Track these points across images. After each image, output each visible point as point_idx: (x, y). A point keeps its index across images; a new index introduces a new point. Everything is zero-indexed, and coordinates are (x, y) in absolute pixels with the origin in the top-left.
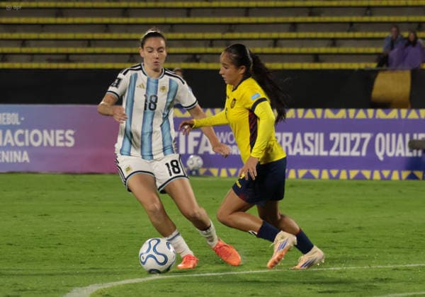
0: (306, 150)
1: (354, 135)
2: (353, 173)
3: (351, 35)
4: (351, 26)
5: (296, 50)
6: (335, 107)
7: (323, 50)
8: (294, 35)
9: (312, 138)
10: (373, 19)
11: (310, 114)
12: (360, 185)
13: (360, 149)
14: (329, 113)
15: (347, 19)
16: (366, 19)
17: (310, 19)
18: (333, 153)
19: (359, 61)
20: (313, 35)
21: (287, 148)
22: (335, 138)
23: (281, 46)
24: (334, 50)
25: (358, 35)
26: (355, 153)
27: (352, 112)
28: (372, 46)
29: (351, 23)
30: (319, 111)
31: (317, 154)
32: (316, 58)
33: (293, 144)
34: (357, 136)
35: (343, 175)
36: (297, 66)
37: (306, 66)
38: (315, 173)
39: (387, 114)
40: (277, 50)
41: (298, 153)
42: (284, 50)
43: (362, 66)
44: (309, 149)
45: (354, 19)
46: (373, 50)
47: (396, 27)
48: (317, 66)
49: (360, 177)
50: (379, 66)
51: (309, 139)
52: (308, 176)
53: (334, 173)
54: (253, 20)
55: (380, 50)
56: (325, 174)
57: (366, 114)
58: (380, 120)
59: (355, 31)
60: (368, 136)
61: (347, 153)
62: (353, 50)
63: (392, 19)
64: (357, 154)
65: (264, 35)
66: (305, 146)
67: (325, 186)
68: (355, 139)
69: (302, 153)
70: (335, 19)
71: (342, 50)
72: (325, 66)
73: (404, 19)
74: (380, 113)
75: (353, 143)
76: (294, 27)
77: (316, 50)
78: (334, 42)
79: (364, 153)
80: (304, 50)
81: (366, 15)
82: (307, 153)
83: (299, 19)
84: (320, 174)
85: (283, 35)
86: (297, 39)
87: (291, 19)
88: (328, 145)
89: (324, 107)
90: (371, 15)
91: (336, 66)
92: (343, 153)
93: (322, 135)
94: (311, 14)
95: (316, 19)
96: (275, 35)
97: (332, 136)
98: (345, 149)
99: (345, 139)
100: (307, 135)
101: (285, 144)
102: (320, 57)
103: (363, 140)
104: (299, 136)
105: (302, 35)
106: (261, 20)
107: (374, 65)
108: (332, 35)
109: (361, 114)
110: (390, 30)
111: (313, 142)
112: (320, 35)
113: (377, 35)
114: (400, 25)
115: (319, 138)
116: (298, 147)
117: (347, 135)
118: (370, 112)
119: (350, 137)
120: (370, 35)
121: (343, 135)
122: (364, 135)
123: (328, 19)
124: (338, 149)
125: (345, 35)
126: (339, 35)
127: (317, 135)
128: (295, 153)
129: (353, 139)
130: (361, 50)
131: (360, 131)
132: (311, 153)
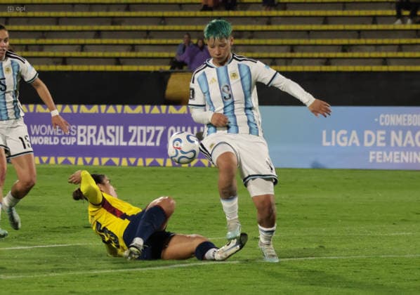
0: (108, 140)
1: (149, 128)
2: (149, 161)
3: (148, 41)
4: (148, 34)
5: (100, 54)
6: (133, 103)
7: (123, 54)
8: (98, 41)
9: (113, 131)
10: (167, 28)
11: (111, 110)
12: (154, 171)
13: (154, 140)
14: (128, 109)
15: (144, 28)
16: (161, 28)
17: (112, 28)
18: (131, 143)
19: (154, 64)
20: (115, 41)
21: (91, 139)
22: (133, 131)
23: (87, 51)
24: (133, 54)
25: (154, 41)
26: (150, 144)
27: (147, 108)
28: (166, 51)
29: (148, 31)
30: (119, 107)
31: (117, 144)
32: (118, 61)
33: (96, 136)
34: (152, 128)
35: (140, 162)
36: (101, 68)
37: (109, 68)
38: (116, 160)
39: (178, 109)
40: (84, 54)
41: (101, 144)
42: (90, 54)
43: (157, 68)
44: (111, 140)
45: (150, 28)
46: (166, 55)
47: (188, 34)
48: (118, 68)
49: (154, 164)
50: (171, 68)
51: (111, 131)
52: (110, 163)
53: (132, 160)
54: (63, 28)
55: (173, 54)
56: (124, 162)
57: (160, 109)
58: (172, 115)
59: (151, 38)
60: (161, 129)
61: (143, 144)
62: (150, 55)
63: (183, 28)
64: (153, 144)
65: (73, 41)
66: (107, 137)
67: (124, 171)
68: (151, 131)
69: (104, 144)
70: (134, 27)
71: (139, 54)
72: (125, 68)
73: (193, 28)
74: (172, 109)
75: (148, 135)
76: (98, 34)
77: (117, 54)
78: (133, 47)
79: (158, 144)
80: (107, 54)
81: (160, 24)
82: (109, 143)
83: (102, 28)
84: (120, 162)
85: (89, 41)
86: (101, 44)
87: (96, 28)
88: (127, 136)
89: (123, 103)
90: (165, 24)
91: (135, 68)
92: (139, 143)
93: (122, 128)
94: (113, 23)
95: (118, 27)
96: (82, 41)
97: (131, 128)
98: (142, 140)
99: (142, 131)
100: (109, 128)
101: (90, 135)
102: (122, 61)
103: (157, 132)
104: (102, 128)
105: (105, 41)
106: (70, 28)
107: (168, 68)
108: (131, 41)
109: (155, 110)
110: (182, 38)
111: (114, 134)
112: (121, 41)
113: (170, 41)
114: (190, 33)
115: (120, 130)
116: (101, 138)
117: (143, 128)
118: (164, 108)
119: (146, 129)
120: (164, 41)
121: (140, 128)
122: (158, 128)
123: (128, 28)
124: (135, 140)
125: (143, 41)
126: (137, 41)
127: (117, 128)
128: (98, 144)
129: (148, 131)
130: (156, 54)
131: (155, 125)
132: (112, 144)
